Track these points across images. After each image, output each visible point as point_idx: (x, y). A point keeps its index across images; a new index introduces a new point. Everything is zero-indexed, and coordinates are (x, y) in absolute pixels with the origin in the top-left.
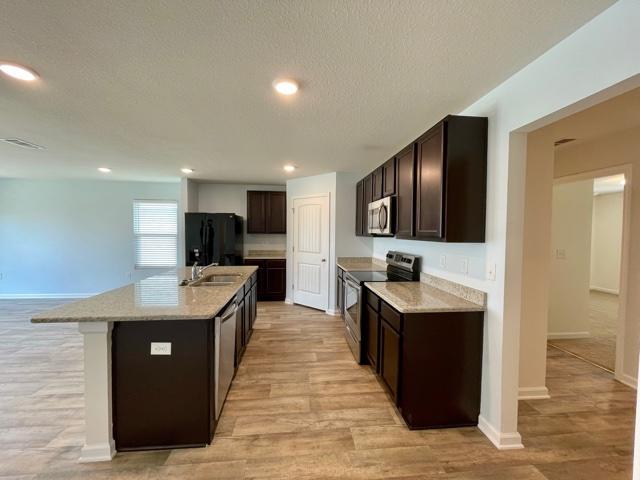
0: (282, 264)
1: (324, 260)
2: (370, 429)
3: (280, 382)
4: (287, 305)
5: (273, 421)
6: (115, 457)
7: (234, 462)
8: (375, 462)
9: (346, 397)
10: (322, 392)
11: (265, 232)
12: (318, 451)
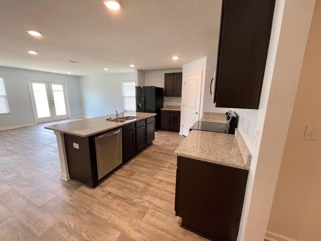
0: (179, 113)
1: (197, 113)
2: (158, 214)
3: (141, 172)
4: (179, 135)
5: (122, 189)
6: (68, 181)
7: (94, 200)
8: (144, 233)
9: (163, 192)
10: (155, 184)
11: (172, 96)
12: (126, 212)
